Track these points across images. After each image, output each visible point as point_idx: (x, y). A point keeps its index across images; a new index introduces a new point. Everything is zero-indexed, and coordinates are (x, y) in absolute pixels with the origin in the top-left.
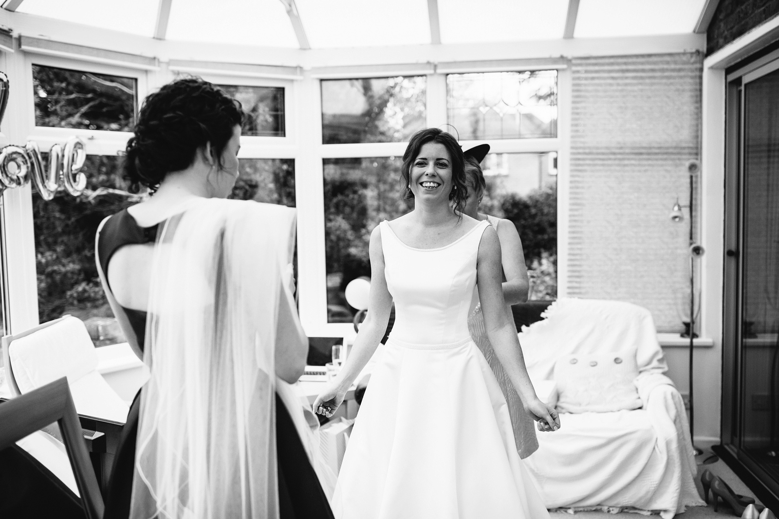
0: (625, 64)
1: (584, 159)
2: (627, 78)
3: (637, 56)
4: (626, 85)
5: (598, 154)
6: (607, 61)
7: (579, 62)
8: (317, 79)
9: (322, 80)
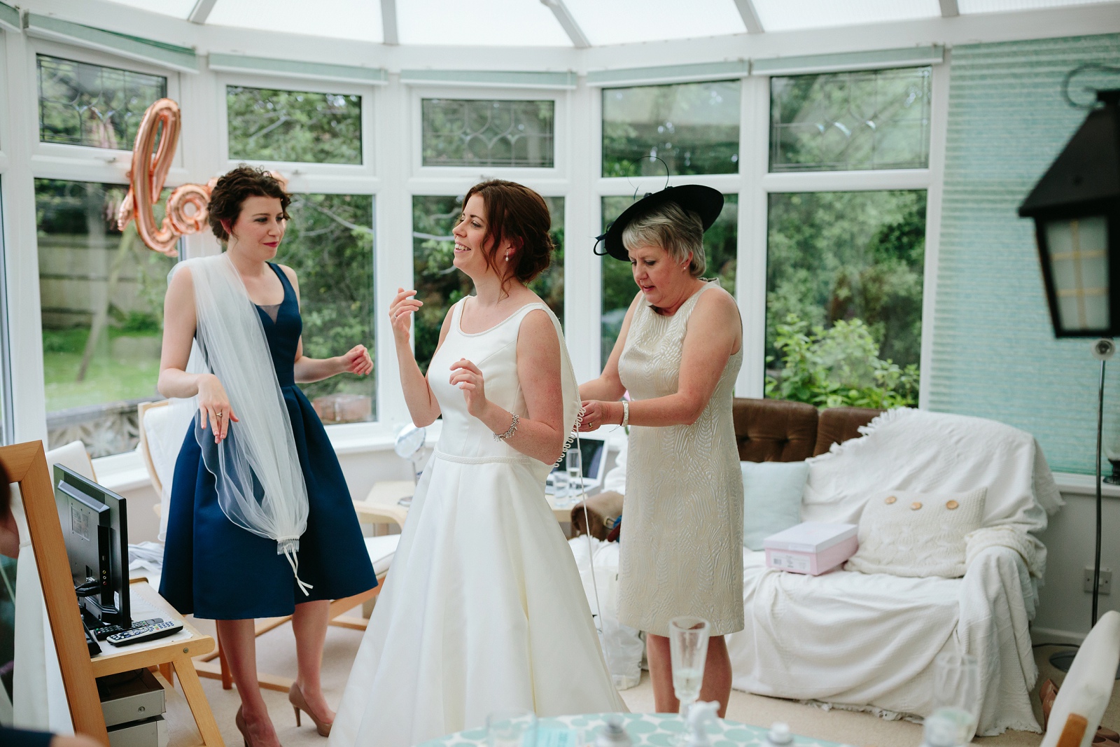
0: (1036, 53)
1: (964, 201)
2: (1037, 75)
3: (1055, 40)
4: (1036, 86)
5: (987, 193)
6: (1006, 49)
7: (962, 52)
8: (597, 87)
9: (603, 89)
